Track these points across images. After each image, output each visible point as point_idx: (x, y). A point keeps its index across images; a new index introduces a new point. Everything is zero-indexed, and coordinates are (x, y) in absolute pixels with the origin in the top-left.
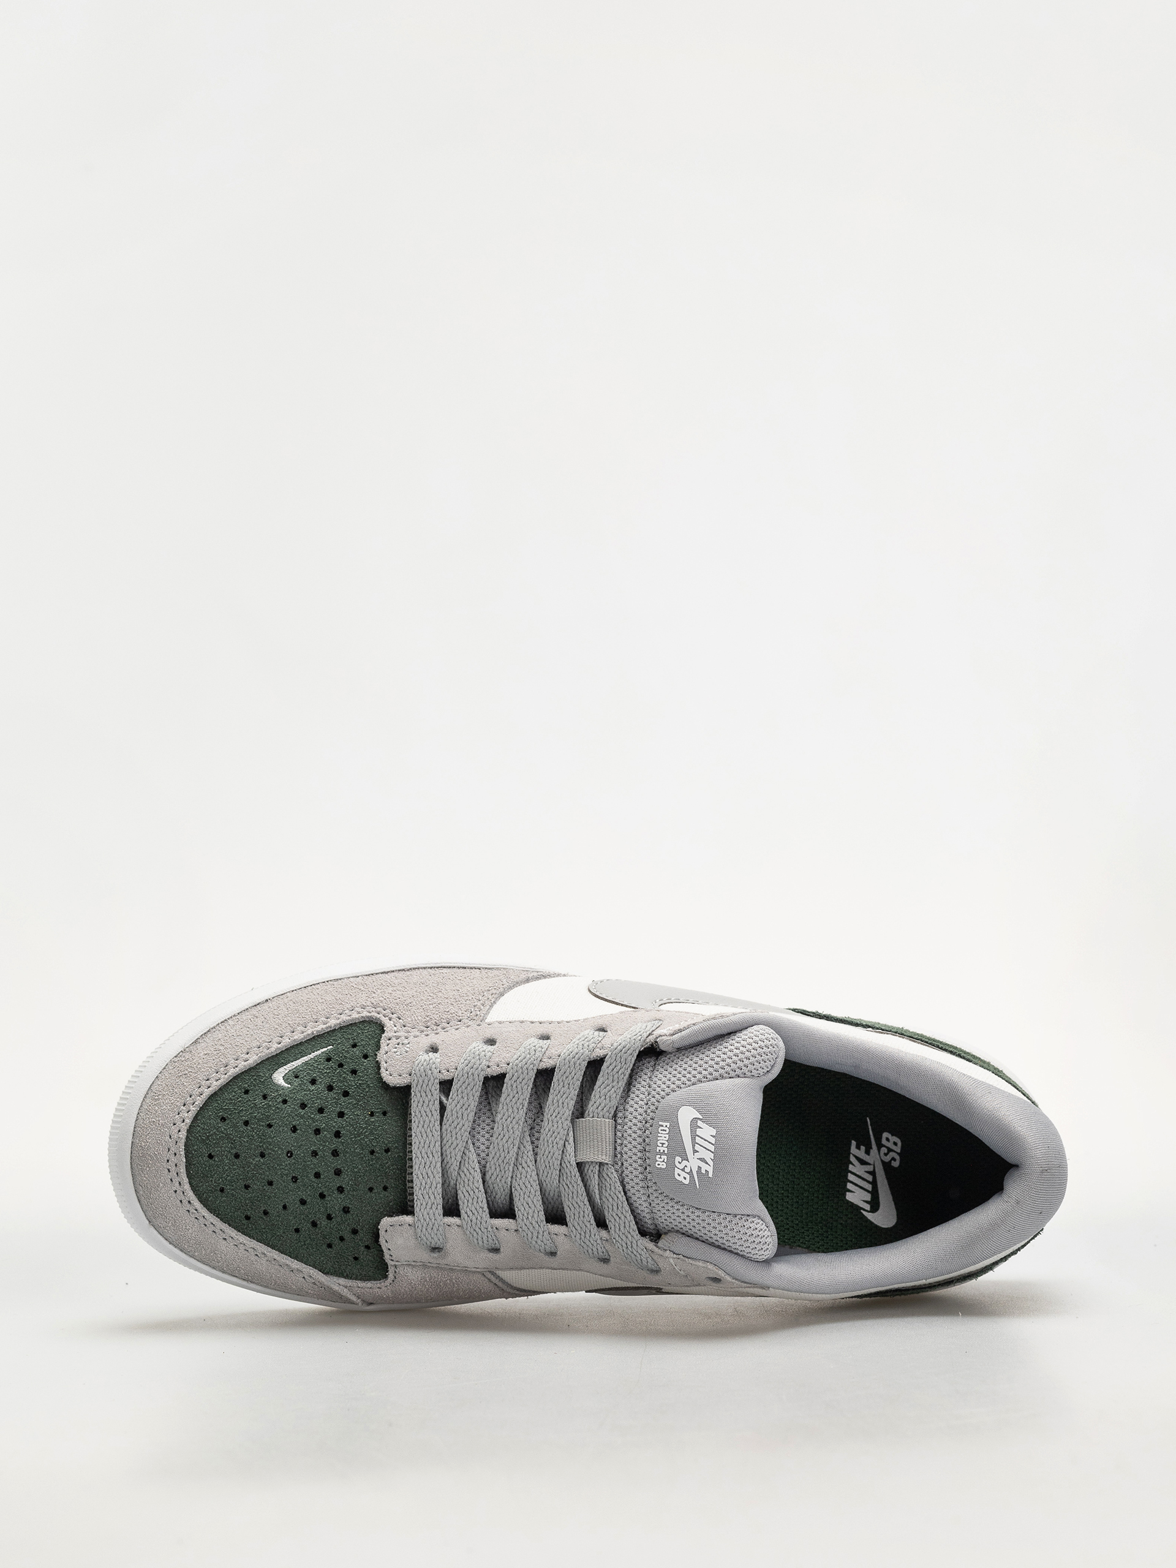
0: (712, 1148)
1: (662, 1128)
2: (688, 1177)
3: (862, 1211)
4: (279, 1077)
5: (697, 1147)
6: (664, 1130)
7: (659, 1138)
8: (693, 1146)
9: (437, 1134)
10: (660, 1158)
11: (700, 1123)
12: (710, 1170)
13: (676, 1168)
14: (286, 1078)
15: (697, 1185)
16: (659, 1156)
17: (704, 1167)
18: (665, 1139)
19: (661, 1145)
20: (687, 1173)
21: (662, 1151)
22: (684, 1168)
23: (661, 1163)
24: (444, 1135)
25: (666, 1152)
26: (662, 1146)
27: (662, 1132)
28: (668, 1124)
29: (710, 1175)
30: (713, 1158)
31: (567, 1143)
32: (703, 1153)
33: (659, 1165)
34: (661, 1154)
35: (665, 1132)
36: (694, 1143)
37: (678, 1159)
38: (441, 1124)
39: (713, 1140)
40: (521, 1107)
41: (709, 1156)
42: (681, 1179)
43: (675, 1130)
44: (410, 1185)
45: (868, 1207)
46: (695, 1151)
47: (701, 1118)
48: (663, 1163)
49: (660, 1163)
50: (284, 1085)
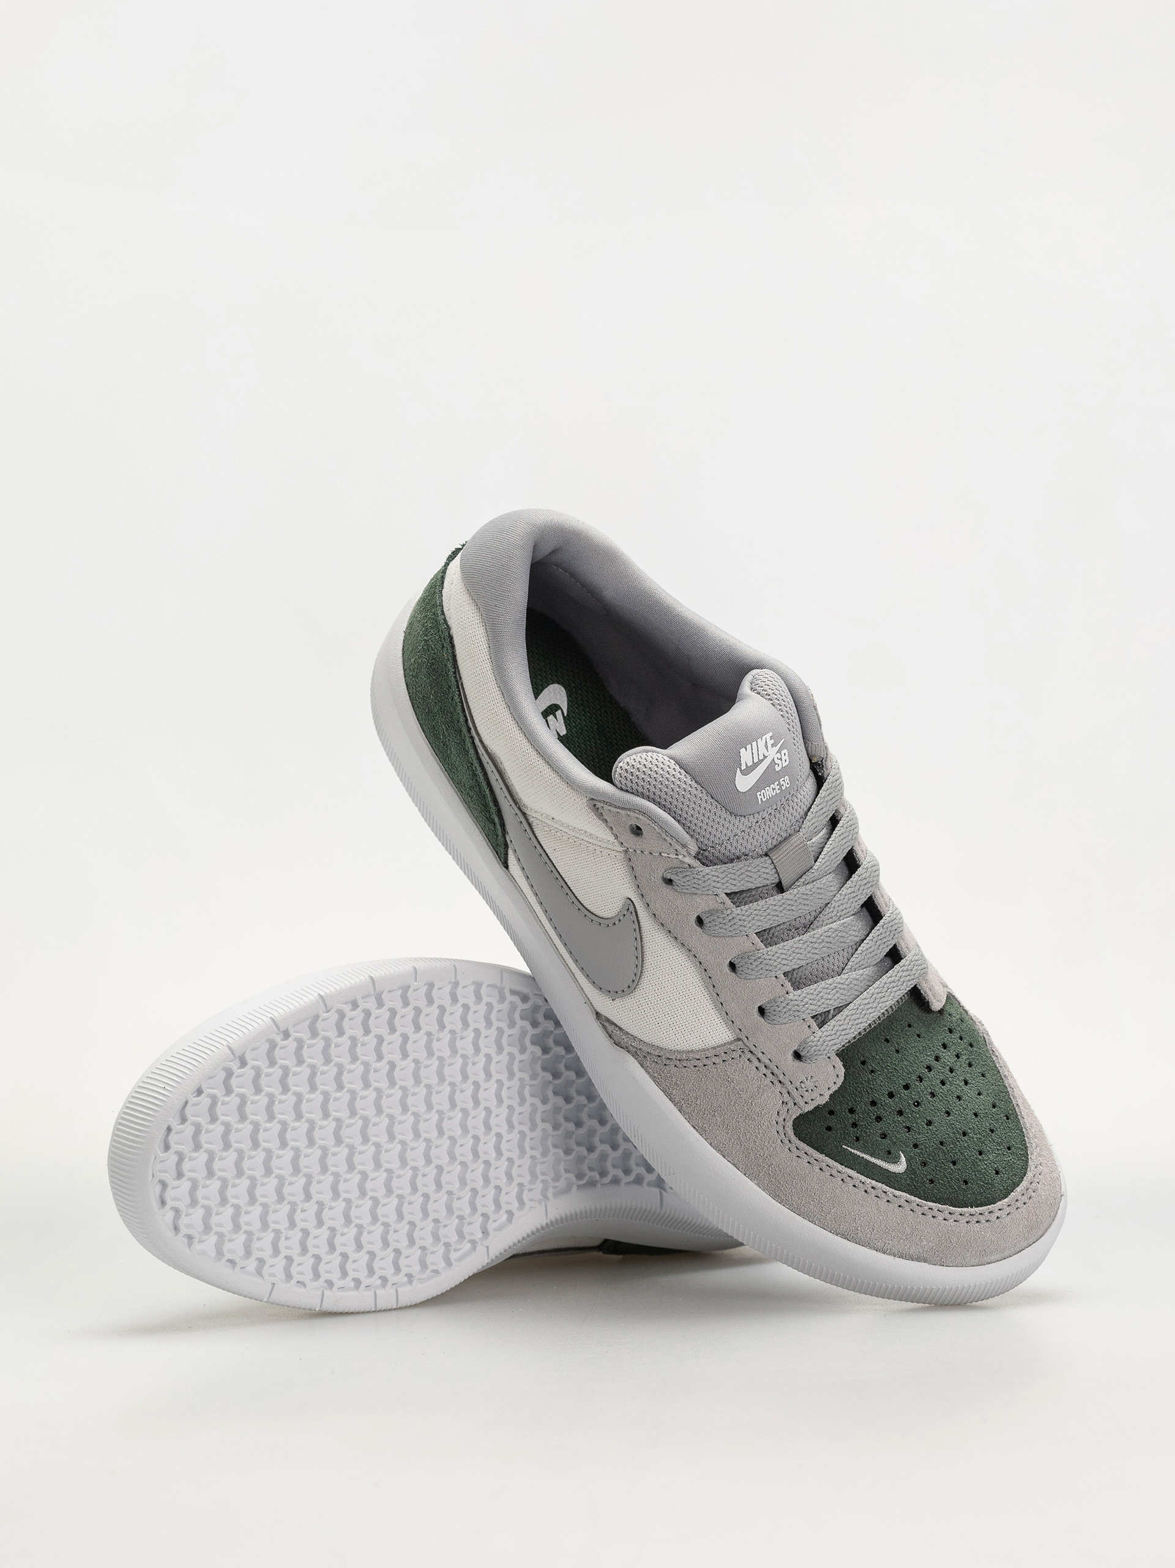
0: (754, 744)
1: (763, 797)
2: (783, 752)
3: (565, 715)
4: (900, 1167)
5: (761, 757)
7: (772, 795)
8: (762, 761)
9: (858, 1001)
11: (743, 767)
12: (768, 736)
13: (783, 766)
14: (896, 1161)
15: (782, 741)
16: (783, 786)
18: (769, 790)
20: (781, 754)
21: (778, 787)
23: (785, 783)
24: (853, 996)
25: (777, 782)
27: (766, 796)
28: (758, 794)
29: (771, 734)
31: (806, 882)
32: (762, 750)
33: (788, 783)
34: (780, 786)
36: (760, 762)
37: (778, 769)
38: (848, 1005)
39: (749, 747)
40: (801, 942)
41: (761, 743)
42: (786, 757)
43: (759, 785)
44: (900, 1001)
45: (559, 713)
46: (765, 757)
47: (738, 768)
50: (903, 1159)
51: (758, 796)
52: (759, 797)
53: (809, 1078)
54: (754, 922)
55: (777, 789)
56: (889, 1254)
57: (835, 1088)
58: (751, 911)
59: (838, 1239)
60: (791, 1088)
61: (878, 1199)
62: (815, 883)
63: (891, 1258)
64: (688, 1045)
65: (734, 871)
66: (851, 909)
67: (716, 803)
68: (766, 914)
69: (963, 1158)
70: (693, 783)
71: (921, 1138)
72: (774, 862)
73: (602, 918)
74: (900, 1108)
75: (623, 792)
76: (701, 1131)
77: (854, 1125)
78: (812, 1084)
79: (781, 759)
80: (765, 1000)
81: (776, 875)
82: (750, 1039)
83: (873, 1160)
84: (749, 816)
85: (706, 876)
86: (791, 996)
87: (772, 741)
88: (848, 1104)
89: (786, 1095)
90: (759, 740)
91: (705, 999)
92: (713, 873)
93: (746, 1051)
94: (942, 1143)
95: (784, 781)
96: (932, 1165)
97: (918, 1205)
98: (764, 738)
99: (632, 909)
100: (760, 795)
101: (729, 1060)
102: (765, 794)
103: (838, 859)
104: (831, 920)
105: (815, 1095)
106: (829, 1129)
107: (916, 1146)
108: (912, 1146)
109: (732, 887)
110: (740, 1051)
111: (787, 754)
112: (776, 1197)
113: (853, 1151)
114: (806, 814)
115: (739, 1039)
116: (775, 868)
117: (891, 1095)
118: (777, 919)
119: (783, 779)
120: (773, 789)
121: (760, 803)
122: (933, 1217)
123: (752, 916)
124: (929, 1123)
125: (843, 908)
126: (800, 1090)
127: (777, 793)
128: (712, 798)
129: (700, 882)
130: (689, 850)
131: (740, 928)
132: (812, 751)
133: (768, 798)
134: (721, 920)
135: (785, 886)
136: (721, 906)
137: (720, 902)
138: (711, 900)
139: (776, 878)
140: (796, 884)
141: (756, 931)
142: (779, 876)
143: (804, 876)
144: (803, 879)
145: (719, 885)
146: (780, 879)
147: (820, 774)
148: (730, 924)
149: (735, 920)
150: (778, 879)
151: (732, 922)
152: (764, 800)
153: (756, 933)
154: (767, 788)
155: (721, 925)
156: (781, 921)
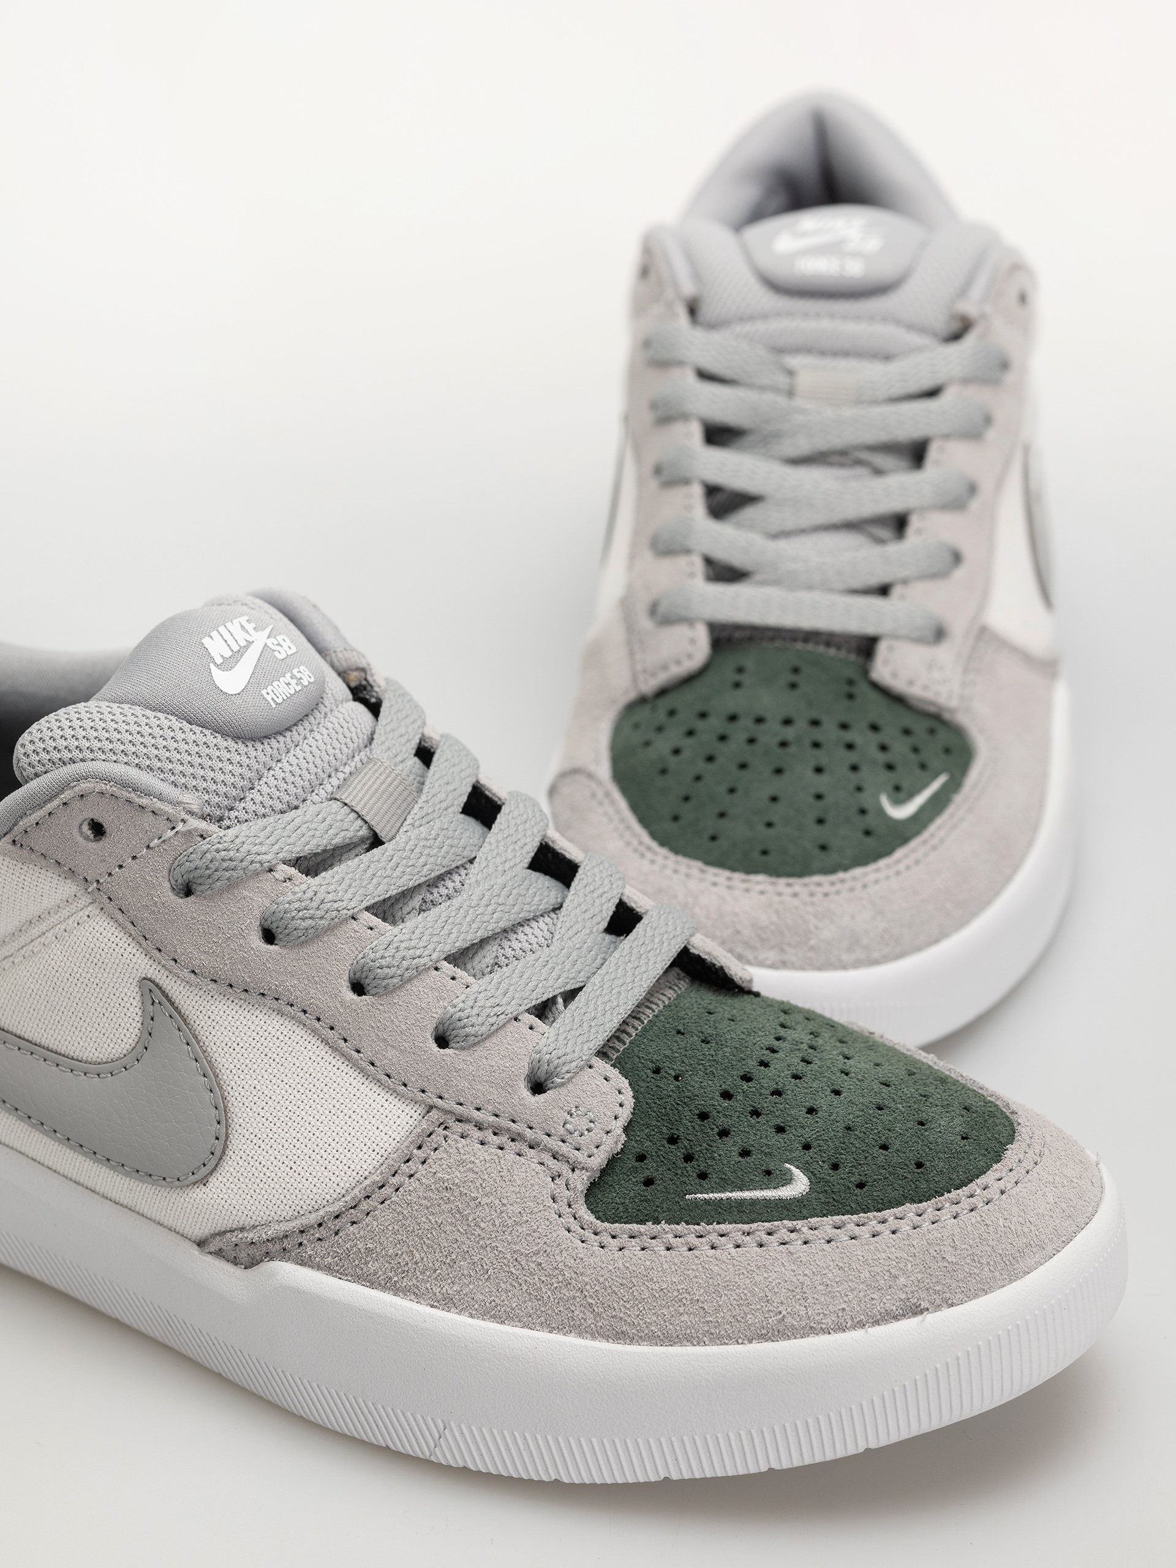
0: (222, 629)
1: (275, 698)
2: (279, 638)
4: (799, 1185)
5: (242, 643)
7: (289, 695)
8: (247, 647)
9: (596, 979)
10: (302, 678)
11: (218, 660)
13: (288, 654)
14: (787, 1180)
15: (270, 626)
16: (302, 681)
17: (249, 626)
18: (280, 685)
19: (291, 687)
20: (276, 640)
21: (295, 681)
22: (277, 645)
23: (306, 674)
24: (585, 972)
26: (290, 684)
27: (278, 695)
28: (264, 692)
31: (417, 823)
32: (240, 635)
34: (298, 680)
35: (274, 689)
38: (583, 985)
39: (214, 634)
41: (234, 627)
42: (289, 644)
43: (260, 681)
46: (249, 643)
47: (212, 665)
48: (302, 671)
49: (307, 676)
50: (796, 1172)
51: (266, 696)
52: (269, 698)
53: (574, 1109)
54: (354, 891)
55: (294, 686)
56: (854, 1327)
57: (625, 1114)
59: (757, 1347)
60: (554, 1143)
61: (787, 1246)
62: (432, 823)
63: (859, 1334)
64: (354, 1174)
65: (282, 827)
66: (517, 860)
67: (201, 729)
68: (368, 877)
69: (896, 1134)
71: (808, 1135)
72: (347, 801)
74: (752, 1106)
76: (447, 1302)
77: (688, 1158)
78: (585, 1120)
79: (279, 645)
80: (437, 1013)
81: (359, 822)
82: (446, 1096)
83: (747, 1194)
84: (268, 740)
85: (237, 840)
86: (474, 988)
87: (253, 625)
88: (661, 1133)
89: (551, 1162)
90: (228, 624)
91: (344, 1074)
92: (247, 834)
93: (451, 1123)
94: (848, 1128)
95: (299, 672)
96: (847, 1160)
97: (858, 1225)
98: (235, 621)
99: (158, 996)
100: (268, 694)
101: (430, 1154)
102: (276, 693)
103: (458, 793)
105: (597, 1134)
106: (649, 1182)
107: (807, 1147)
108: (800, 1148)
109: (289, 849)
110: (441, 1129)
111: (287, 641)
112: (620, 1336)
113: (706, 1196)
114: (370, 738)
115: (431, 1108)
116: (355, 812)
117: (727, 1095)
118: (392, 881)
119: (297, 670)
120: (288, 684)
121: (274, 706)
122: (894, 1232)
123: (347, 882)
124: (811, 1111)
125: (503, 860)
126: (568, 1138)
127: (297, 690)
128: (191, 724)
129: (232, 853)
130: (186, 805)
131: (336, 905)
132: (340, 663)
133: (285, 698)
134: (297, 905)
135: (382, 835)
136: (288, 885)
137: (283, 879)
138: (266, 883)
139: (361, 827)
140: (402, 830)
141: (365, 904)
142: (366, 822)
143: (409, 818)
144: (409, 821)
145: (264, 849)
146: (370, 828)
147: (373, 700)
148: (314, 904)
149: (320, 896)
150: (365, 827)
151: (317, 899)
152: (280, 701)
153: (367, 909)
154: (275, 684)
155: (301, 914)
156: (400, 882)
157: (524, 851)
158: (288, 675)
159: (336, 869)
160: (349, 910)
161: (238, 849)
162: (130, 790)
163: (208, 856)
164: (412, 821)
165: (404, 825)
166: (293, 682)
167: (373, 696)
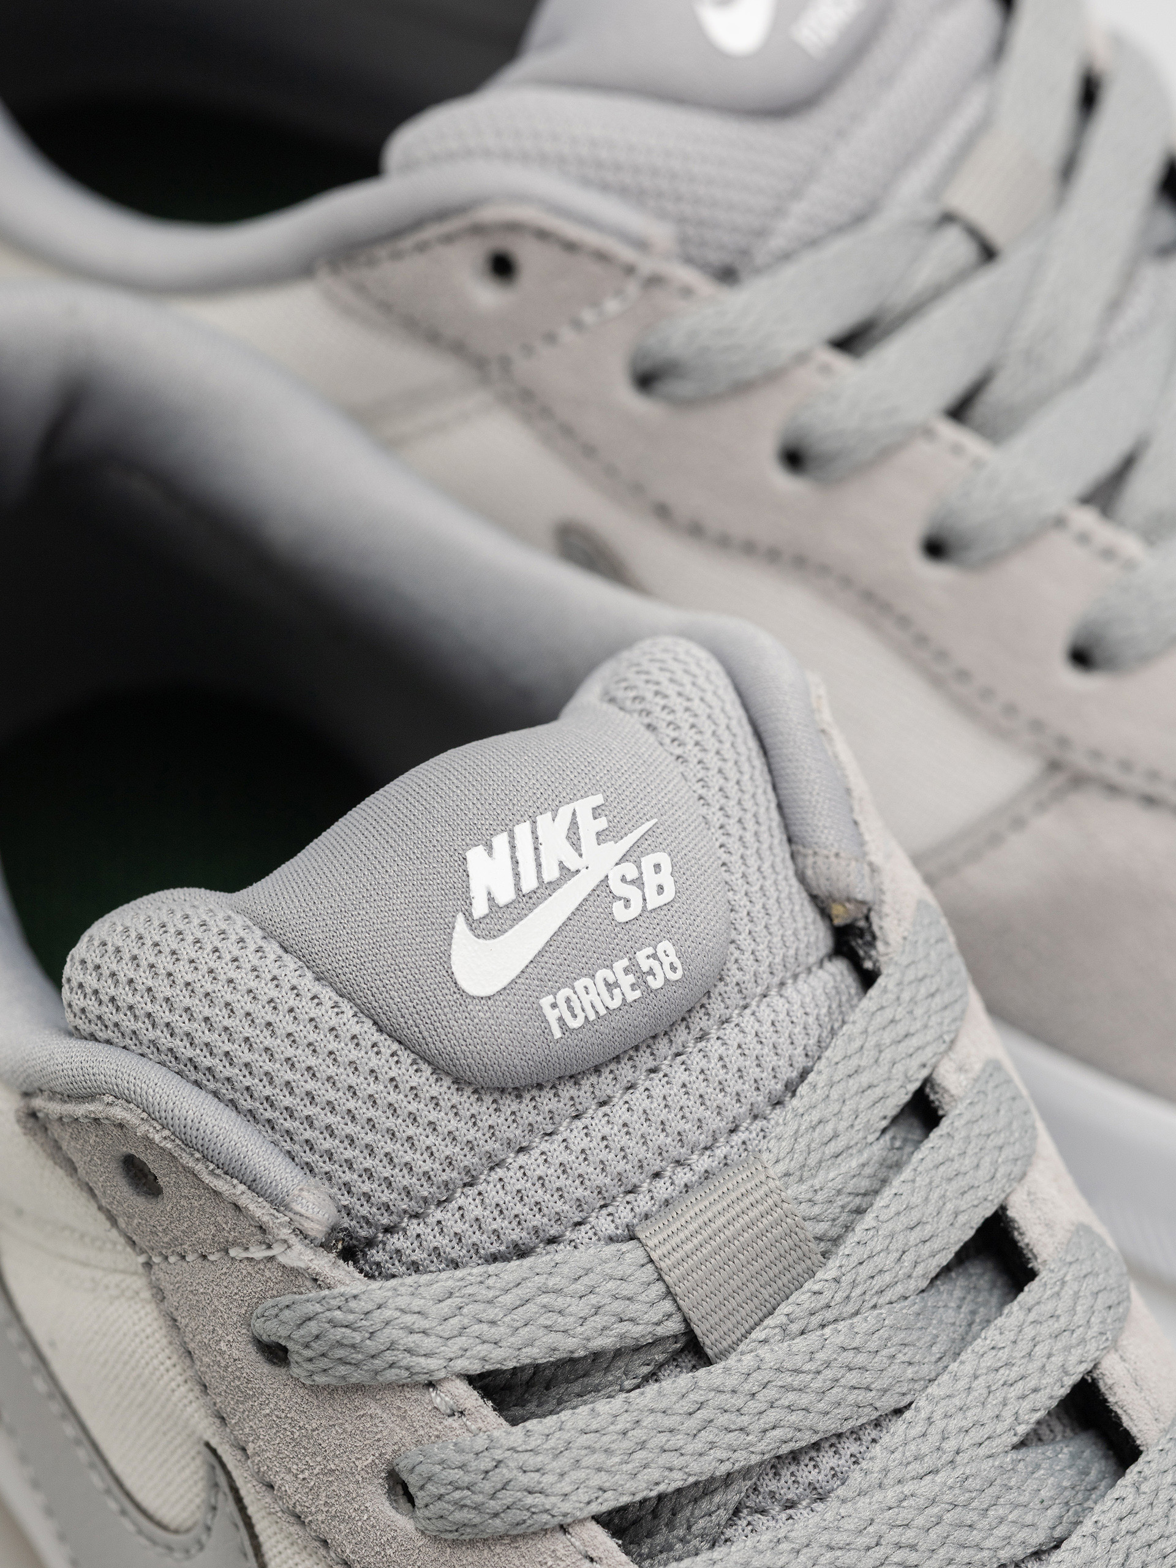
0: (523, 831)
1: (567, 1016)
2: (647, 861)
5: (551, 873)
6: (570, 1008)
7: (603, 1011)
8: (555, 887)
10: (651, 972)
11: (480, 909)
12: (584, 807)
13: (650, 907)
15: (649, 824)
16: (650, 978)
17: (589, 827)
18: (592, 988)
19: (616, 991)
20: (639, 867)
21: (631, 979)
22: (633, 882)
23: (666, 962)
25: (625, 962)
26: (616, 985)
27: (578, 1011)
28: (546, 1002)
29: (598, 799)
30: (549, 814)
31: (796, 1327)
33: (673, 968)
34: (641, 977)
35: (574, 997)
36: (547, 889)
39: (500, 841)
42: (665, 877)
43: (549, 972)
46: (567, 873)
47: (460, 918)
48: (661, 955)
49: (667, 967)
51: (547, 1010)
52: (552, 1016)
54: (581, 1474)
55: (627, 989)
58: (566, 1436)
62: (827, 1331)
65: (491, 1294)
66: (1000, 1428)
67: (395, 1046)
68: (627, 1444)
70: (308, 982)
72: (655, 1256)
73: (159, 1524)
75: (101, 1046)
79: (638, 882)
81: (667, 1306)
84: (535, 1092)
85: (377, 1313)
87: (602, 823)
90: (544, 820)
92: (402, 1302)
95: (654, 956)
98: (565, 812)
100: (554, 1006)
102: (576, 1004)
103: (936, 1244)
104: (917, 1468)
109: (483, 1349)
111: (666, 867)
114: (791, 1088)
116: (660, 1278)
118: (678, 1462)
119: (649, 951)
120: (612, 985)
121: (558, 1034)
123: (574, 1453)
125: (967, 1424)
127: (630, 999)
128: (380, 1030)
129: (357, 1337)
130: (297, 1217)
131: (530, 1500)
132: (818, 879)
133: (592, 1017)
134: (456, 1475)
135: (709, 1342)
136: (455, 1425)
137: (449, 1411)
138: (417, 1406)
139: (669, 1316)
140: (758, 1334)
141: (595, 1508)
142: (679, 1309)
143: (784, 1309)
144: (778, 1318)
145: (428, 1343)
146: (686, 1321)
147: (868, 965)
148: (487, 1486)
149: (504, 1473)
150: (677, 1318)
151: (497, 1478)
152: (574, 1024)
153: (596, 1518)
154: (579, 985)
155: (457, 1495)
156: (695, 1467)
157: (1026, 1405)
158: (621, 964)
159: (565, 1415)
160: (553, 1516)
161: (372, 1333)
162: (198, 1155)
163: (313, 1327)
164: (784, 1319)
165: (766, 1322)
166: (627, 981)
167: (870, 957)
